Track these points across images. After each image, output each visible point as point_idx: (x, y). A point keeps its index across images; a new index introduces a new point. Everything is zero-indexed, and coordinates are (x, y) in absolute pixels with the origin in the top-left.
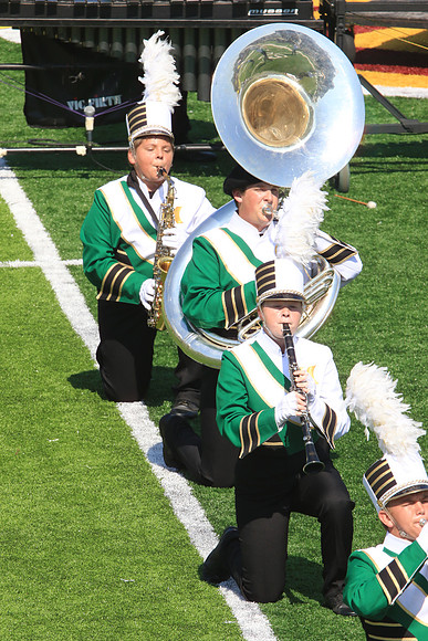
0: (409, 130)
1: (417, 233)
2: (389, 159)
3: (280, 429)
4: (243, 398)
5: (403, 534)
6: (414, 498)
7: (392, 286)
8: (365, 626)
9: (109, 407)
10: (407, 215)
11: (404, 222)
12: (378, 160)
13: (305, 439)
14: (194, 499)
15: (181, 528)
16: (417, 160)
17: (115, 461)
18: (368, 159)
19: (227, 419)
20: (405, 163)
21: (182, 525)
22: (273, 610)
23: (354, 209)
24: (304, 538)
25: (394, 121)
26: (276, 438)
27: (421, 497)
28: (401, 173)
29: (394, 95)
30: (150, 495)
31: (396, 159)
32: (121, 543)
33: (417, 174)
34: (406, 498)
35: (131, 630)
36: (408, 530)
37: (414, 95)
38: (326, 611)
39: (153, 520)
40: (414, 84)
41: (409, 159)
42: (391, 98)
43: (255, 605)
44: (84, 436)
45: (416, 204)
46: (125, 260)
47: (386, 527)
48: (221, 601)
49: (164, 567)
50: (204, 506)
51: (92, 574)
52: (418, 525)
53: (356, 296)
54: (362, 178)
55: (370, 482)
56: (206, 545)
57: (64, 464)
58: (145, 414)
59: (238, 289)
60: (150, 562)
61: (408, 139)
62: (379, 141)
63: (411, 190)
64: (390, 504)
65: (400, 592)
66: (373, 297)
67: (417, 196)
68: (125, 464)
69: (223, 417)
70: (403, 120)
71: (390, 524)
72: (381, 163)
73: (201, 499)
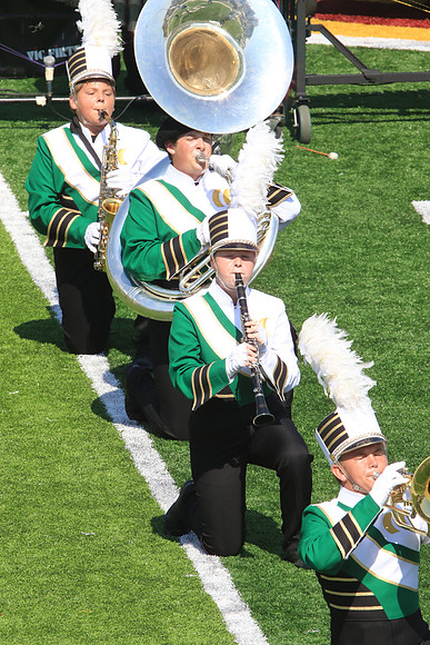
0: (371, 81)
1: (379, 184)
2: (351, 110)
3: (231, 381)
4: (195, 350)
5: (356, 488)
6: (367, 451)
7: (353, 237)
8: (321, 581)
9: (70, 359)
10: (369, 166)
11: (366, 173)
12: (340, 110)
13: (255, 390)
14: (154, 452)
15: (142, 481)
16: (379, 111)
17: (76, 414)
18: (329, 110)
19: (179, 372)
20: (367, 113)
21: (143, 478)
22: (234, 563)
23: (315, 161)
24: (262, 492)
25: (355, 71)
26: (227, 390)
27: (374, 450)
28: (362, 124)
29: (355, 45)
30: (110, 448)
31: (358, 110)
32: (82, 496)
33: (378, 124)
34: (358, 451)
35: (92, 583)
36: (361, 484)
37: (375, 45)
38: (287, 564)
39: (114, 473)
40: (375, 34)
41: (370, 110)
42: (353, 48)
43: (216, 559)
44: (43, 389)
45: (378, 155)
46: (72, 205)
47: (340, 481)
48: (182, 556)
49: (125, 520)
50: (165, 459)
51: (52, 527)
52: (370, 478)
53: (317, 248)
54: (323, 128)
55: (323, 436)
56: (166, 498)
57: (24, 417)
58: (106, 366)
59: (176, 240)
60: (111, 514)
61: (370, 89)
62: (341, 91)
63: (373, 141)
64: (343, 458)
65: (354, 546)
66: (335, 249)
67: (379, 147)
68: (86, 417)
69: (176, 369)
70: (364, 70)
71: (343, 478)
72: (343, 114)
73: (162, 452)
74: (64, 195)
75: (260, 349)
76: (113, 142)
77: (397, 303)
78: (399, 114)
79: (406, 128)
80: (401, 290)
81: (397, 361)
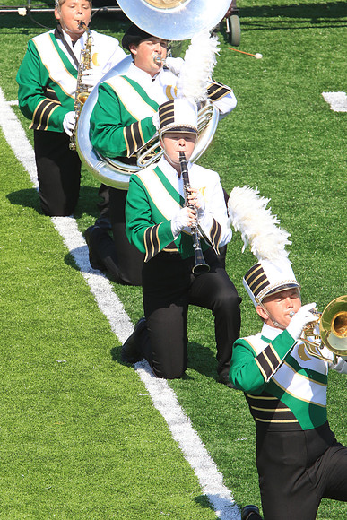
1: (295, 79)
2: (272, 19)
3: (176, 238)
4: (146, 213)
5: (276, 324)
6: (284, 295)
7: (275, 122)
8: (248, 399)
9: (45, 221)
10: (287, 64)
11: (285, 70)
12: (264, 19)
13: (195, 245)
14: (114, 295)
15: (104, 319)
16: (295, 19)
17: (50, 265)
18: (255, 19)
19: (134, 231)
20: (286, 22)
21: (104, 316)
22: (178, 385)
23: (244, 60)
24: (201, 328)
26: (172, 245)
27: (290, 294)
28: (282, 30)
30: (78, 292)
31: (279, 18)
32: (55, 330)
33: (295, 31)
34: (278, 295)
35: (63, 401)
36: (280, 321)
38: (221, 386)
39: (82, 312)
41: (288, 19)
43: (163, 381)
44: (25, 244)
45: (294, 55)
46: (54, 96)
47: (263, 319)
48: (136, 379)
49: (90, 350)
50: (123, 301)
51: (32, 356)
52: (288, 316)
53: (245, 131)
54: (251, 34)
55: (249, 283)
56: (124, 332)
57: (9, 267)
58: (75, 226)
59: (136, 125)
60: (79, 346)
61: (288, 2)
62: (265, 4)
63: (290, 44)
64: (265, 300)
65: (274, 372)
66: (260, 131)
67: (295, 49)
68: (59, 267)
69: (131, 229)
71: (265, 316)
72: (267, 22)
73: (120, 295)
74: (48, 88)
75: (199, 212)
76: (89, 47)
77: (310, 175)
78: (312, 22)
79: (317, 34)
80: (313, 164)
81: (309, 222)
